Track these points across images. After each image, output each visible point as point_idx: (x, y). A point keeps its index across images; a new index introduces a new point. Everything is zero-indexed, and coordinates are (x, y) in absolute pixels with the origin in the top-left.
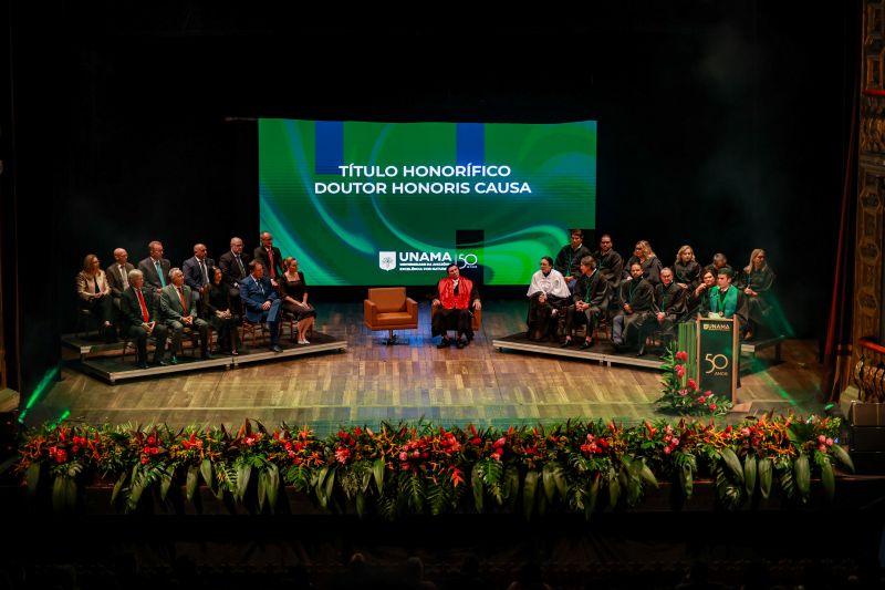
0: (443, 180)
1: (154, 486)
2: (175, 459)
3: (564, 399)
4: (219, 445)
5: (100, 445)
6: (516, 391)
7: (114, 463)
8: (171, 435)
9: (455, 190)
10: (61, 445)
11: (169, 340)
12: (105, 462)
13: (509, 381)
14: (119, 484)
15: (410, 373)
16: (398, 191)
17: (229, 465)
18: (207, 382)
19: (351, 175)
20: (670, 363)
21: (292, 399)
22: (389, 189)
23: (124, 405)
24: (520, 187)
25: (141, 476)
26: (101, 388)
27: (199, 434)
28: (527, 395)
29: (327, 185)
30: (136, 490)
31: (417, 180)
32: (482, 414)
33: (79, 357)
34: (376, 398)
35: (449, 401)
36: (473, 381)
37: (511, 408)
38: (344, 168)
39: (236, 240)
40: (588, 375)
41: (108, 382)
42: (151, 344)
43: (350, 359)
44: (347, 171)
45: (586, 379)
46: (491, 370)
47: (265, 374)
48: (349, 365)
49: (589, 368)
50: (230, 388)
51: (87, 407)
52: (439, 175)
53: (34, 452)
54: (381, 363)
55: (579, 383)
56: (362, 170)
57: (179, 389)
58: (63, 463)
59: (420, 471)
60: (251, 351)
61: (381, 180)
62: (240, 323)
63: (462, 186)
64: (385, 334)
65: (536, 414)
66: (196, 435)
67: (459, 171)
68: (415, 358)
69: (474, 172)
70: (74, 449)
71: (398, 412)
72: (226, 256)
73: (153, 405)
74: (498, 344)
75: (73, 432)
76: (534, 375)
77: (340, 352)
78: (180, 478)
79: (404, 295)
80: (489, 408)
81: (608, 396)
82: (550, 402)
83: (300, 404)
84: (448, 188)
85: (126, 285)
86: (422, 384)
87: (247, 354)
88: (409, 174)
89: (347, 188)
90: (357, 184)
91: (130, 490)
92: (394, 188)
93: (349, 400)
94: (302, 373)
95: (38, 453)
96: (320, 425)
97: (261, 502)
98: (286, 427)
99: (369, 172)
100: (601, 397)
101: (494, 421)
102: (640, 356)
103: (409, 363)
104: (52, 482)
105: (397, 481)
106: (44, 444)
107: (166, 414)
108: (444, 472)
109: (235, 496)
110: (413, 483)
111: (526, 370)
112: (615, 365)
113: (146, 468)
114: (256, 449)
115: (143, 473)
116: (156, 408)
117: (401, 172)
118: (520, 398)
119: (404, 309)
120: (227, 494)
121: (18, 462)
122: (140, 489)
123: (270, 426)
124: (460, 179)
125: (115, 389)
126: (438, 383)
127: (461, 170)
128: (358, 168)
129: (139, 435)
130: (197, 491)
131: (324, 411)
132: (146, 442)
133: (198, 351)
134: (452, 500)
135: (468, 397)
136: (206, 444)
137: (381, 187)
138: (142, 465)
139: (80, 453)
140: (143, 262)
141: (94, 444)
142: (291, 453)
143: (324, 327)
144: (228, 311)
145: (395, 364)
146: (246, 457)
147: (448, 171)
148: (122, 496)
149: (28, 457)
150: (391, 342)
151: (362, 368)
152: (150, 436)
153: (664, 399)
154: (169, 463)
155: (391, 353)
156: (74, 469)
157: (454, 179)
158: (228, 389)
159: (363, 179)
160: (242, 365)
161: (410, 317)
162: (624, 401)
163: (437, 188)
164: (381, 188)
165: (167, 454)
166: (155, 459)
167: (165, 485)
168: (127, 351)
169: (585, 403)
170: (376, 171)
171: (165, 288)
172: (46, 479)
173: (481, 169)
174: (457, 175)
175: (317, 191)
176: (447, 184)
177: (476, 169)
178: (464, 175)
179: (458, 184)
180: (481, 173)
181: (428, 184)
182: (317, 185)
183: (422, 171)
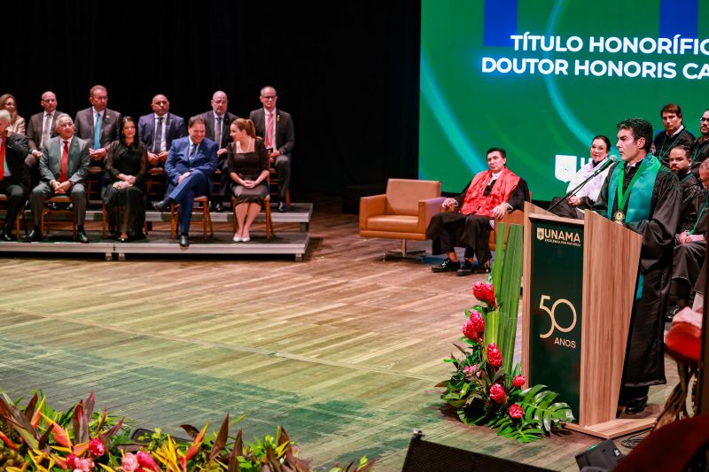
0: (640, 57)
9: (656, 73)
16: (582, 72)
19: (525, 48)
22: (571, 69)
29: (496, 61)
31: (606, 57)
38: (516, 38)
44: (521, 42)
52: (635, 50)
56: (538, 42)
61: (561, 56)
63: (666, 69)
67: (661, 45)
69: (683, 47)
72: (204, 115)
84: (647, 70)
88: (597, 48)
89: (519, 67)
90: (533, 61)
92: (578, 67)
99: (547, 44)
117: (586, 45)
124: (664, 58)
127: (664, 44)
128: (534, 38)
137: (561, 65)
147: (648, 46)
157: (655, 58)
159: (539, 54)
163: (632, 69)
164: (560, 67)
170: (555, 43)
173: (692, 44)
174: (660, 52)
175: (485, 70)
176: (645, 64)
177: (686, 44)
178: (669, 52)
179: (660, 64)
180: (693, 49)
181: (620, 63)
182: (485, 60)
183: (614, 45)
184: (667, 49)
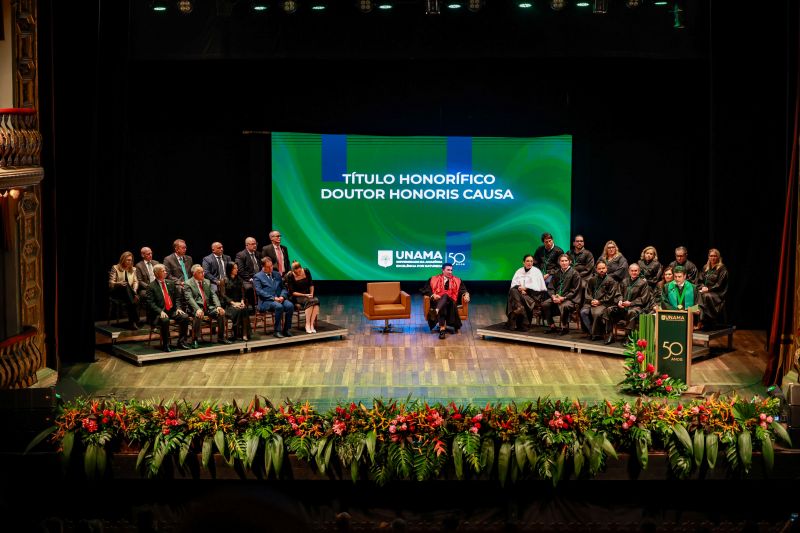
0: (435, 187)
1: (174, 453)
2: (193, 430)
3: (537, 381)
4: (231, 418)
5: (127, 417)
6: (495, 373)
7: (139, 433)
8: (189, 409)
9: (445, 196)
10: (93, 417)
11: (190, 327)
12: (131, 432)
13: (490, 365)
14: (143, 451)
15: (402, 357)
16: (395, 197)
17: (240, 436)
18: (223, 364)
19: (353, 182)
20: (632, 350)
21: (297, 379)
22: (387, 195)
23: (150, 384)
24: (503, 193)
25: (162, 444)
26: (129, 369)
27: (213, 408)
28: (505, 377)
29: (332, 191)
30: (158, 457)
31: (411, 187)
32: (465, 393)
33: (110, 341)
34: (372, 379)
35: (436, 382)
36: (458, 365)
37: (490, 389)
38: (347, 176)
39: (250, 240)
40: (560, 360)
41: (135, 363)
42: (174, 330)
43: (349, 344)
44: (350, 179)
45: (558, 364)
46: (474, 355)
47: (275, 358)
48: (349, 350)
49: (561, 354)
50: (243, 370)
51: (116, 385)
52: (431, 182)
53: (69, 422)
54: (377, 349)
55: (551, 367)
56: (363, 179)
57: (199, 370)
58: (94, 432)
59: (407, 442)
60: (262, 337)
61: (380, 187)
62: (253, 312)
63: (452, 193)
64: (382, 323)
65: (512, 394)
66: (210, 409)
67: (449, 179)
68: (407, 344)
69: (463, 180)
70: (104, 421)
71: (391, 391)
72: (242, 253)
73: (175, 383)
74: (481, 333)
75: (103, 406)
76: (513, 360)
77: (341, 338)
78: (196, 447)
79: (399, 289)
80: (471, 388)
81: (577, 379)
82: (525, 383)
83: (304, 383)
84: (440, 194)
85: (153, 278)
86: (413, 367)
87: (259, 339)
88: (405, 182)
89: (349, 194)
90: (359, 191)
91: (153, 457)
92: (392, 194)
93: (347, 380)
94: (307, 357)
95: (72, 423)
96: (322, 402)
97: (268, 469)
98: (290, 404)
99: (369, 180)
100: (571, 379)
101: (475, 400)
102: (608, 344)
103: (402, 349)
104: (84, 449)
105: (387, 451)
106: (78, 416)
107: (186, 392)
108: (429, 443)
109: (245, 463)
110: (401, 453)
111: (506, 355)
112: (584, 352)
113: (167, 437)
114: (263, 423)
115: (164, 441)
116: (178, 387)
117: (397, 179)
118: (499, 380)
119: (398, 301)
120: (238, 461)
121: (55, 432)
122: (162, 456)
123: (277, 403)
124: (450, 187)
125: (142, 370)
126: (427, 367)
127: (451, 178)
128: (360, 176)
129: (161, 408)
130: (211, 459)
131: (325, 390)
132: (167, 415)
133: (215, 337)
134: (436, 467)
135: (453, 379)
136: (219, 417)
137: (380, 193)
138: (164, 435)
139: (109, 424)
140: (168, 258)
141: (121, 416)
142: (295, 425)
143: (328, 317)
144: (242, 301)
145: (390, 349)
146: (254, 428)
147: (439, 179)
148: (145, 463)
149: (64, 427)
150: (387, 330)
151: (361, 352)
152: (171, 409)
153: (626, 382)
154: (187, 434)
155: (387, 340)
156: (104, 438)
157: (445, 187)
158: (241, 370)
159: (364, 186)
160: (255, 350)
161: (403, 308)
162: (591, 383)
163: (430, 194)
164: (380, 194)
165: (186, 426)
166: (175, 429)
167: (183, 453)
168: (153, 336)
169: (557, 385)
170: (375, 179)
171: (188, 281)
172: (79, 447)
173: (469, 178)
174: (448, 183)
175: (323, 197)
176: (438, 191)
177: (465, 178)
178: (454, 183)
179: (448, 191)
180: (469, 181)
181: (421, 191)
182: (323, 191)
183: (416, 179)
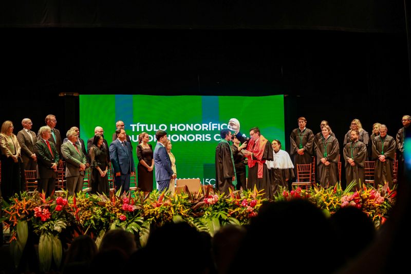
0: (195, 133)
9: (202, 139)
19: (138, 130)
31: (178, 133)
38: (133, 126)
44: (136, 127)
52: (192, 129)
56: (145, 127)
63: (206, 137)
67: (204, 127)
69: (213, 128)
84: (198, 137)
88: (174, 129)
99: (149, 128)
117: (169, 128)
124: (205, 132)
127: (205, 126)
128: (142, 126)
147: (197, 127)
157: (201, 132)
163: (191, 138)
170: (153, 127)
173: (217, 126)
174: (203, 130)
176: (197, 135)
177: (215, 126)
178: (207, 130)
179: (203, 135)
180: (218, 128)
181: (185, 135)
183: (182, 127)
184: (206, 128)
